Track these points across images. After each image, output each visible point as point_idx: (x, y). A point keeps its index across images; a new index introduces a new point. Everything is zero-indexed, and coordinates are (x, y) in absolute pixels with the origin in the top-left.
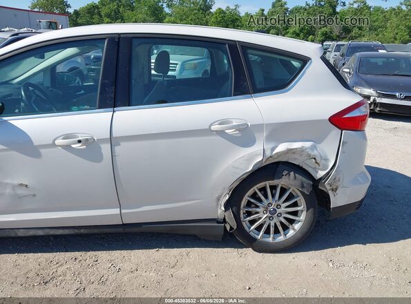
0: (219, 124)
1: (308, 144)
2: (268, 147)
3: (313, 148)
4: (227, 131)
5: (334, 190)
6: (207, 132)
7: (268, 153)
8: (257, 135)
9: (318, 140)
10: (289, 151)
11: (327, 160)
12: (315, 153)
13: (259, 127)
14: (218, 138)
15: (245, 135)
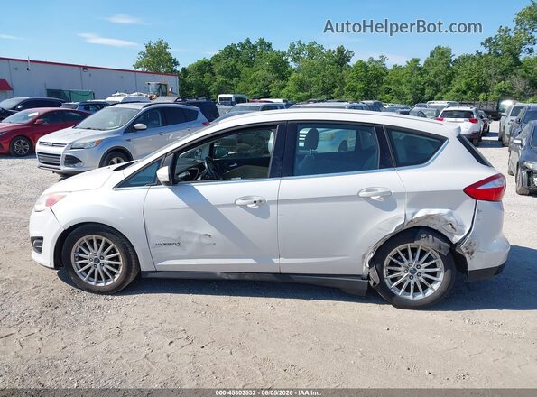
0: (366, 191)
1: (445, 211)
2: (410, 212)
3: (450, 214)
4: (372, 197)
5: (471, 253)
6: (356, 197)
7: (409, 218)
8: (398, 202)
9: (453, 206)
10: (428, 216)
11: (462, 226)
12: (452, 219)
13: (401, 195)
14: (365, 203)
15: (388, 201)
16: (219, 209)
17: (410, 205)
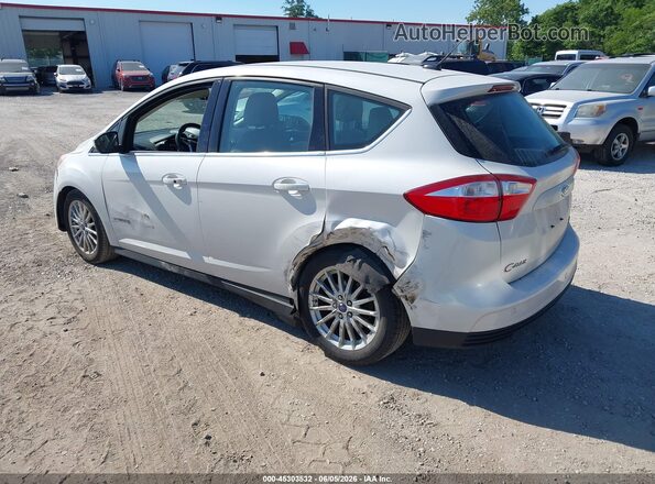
0: (283, 182)
1: (378, 226)
2: (331, 219)
3: (386, 232)
4: (290, 192)
5: (412, 300)
7: (329, 228)
8: (318, 202)
9: (394, 220)
10: (354, 230)
11: (404, 253)
12: (387, 239)
13: (321, 192)
15: (306, 199)
16: (151, 186)
17: (333, 209)
